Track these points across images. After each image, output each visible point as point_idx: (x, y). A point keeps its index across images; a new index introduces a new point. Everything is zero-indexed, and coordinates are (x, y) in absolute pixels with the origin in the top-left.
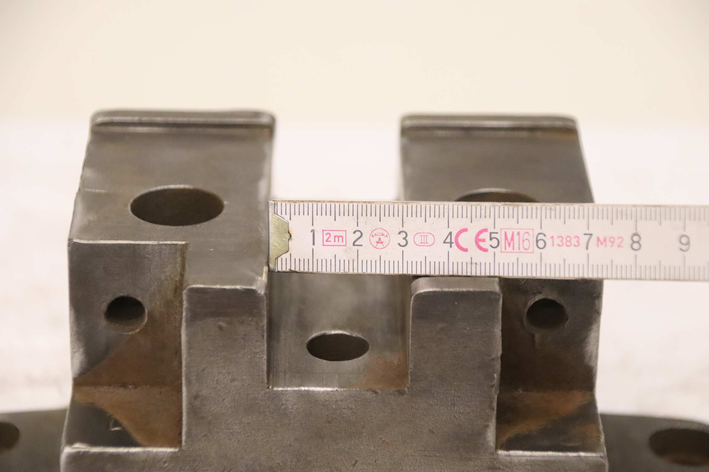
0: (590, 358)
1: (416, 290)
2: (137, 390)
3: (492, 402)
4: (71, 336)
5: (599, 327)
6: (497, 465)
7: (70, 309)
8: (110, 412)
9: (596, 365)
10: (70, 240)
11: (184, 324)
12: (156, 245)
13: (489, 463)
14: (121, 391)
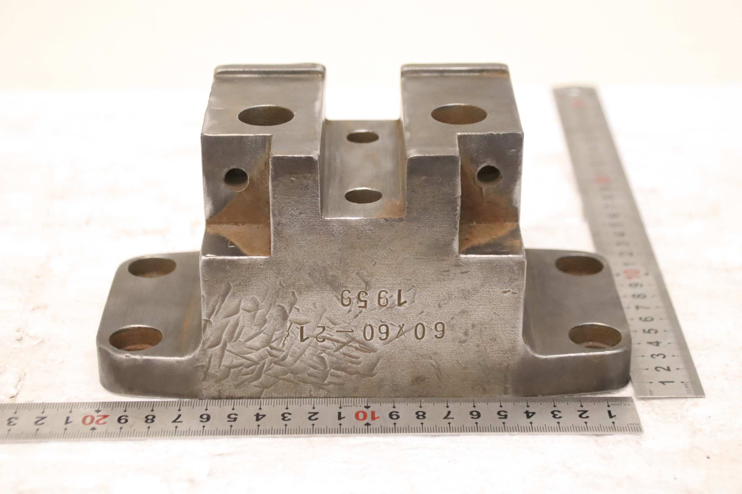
0: (516, 202)
1: (409, 156)
2: (244, 226)
3: (456, 224)
4: (204, 193)
5: (520, 182)
6: (460, 264)
7: (203, 177)
8: (228, 238)
9: (520, 206)
10: (201, 134)
11: (270, 179)
12: (253, 136)
13: (455, 262)
14: (235, 227)
